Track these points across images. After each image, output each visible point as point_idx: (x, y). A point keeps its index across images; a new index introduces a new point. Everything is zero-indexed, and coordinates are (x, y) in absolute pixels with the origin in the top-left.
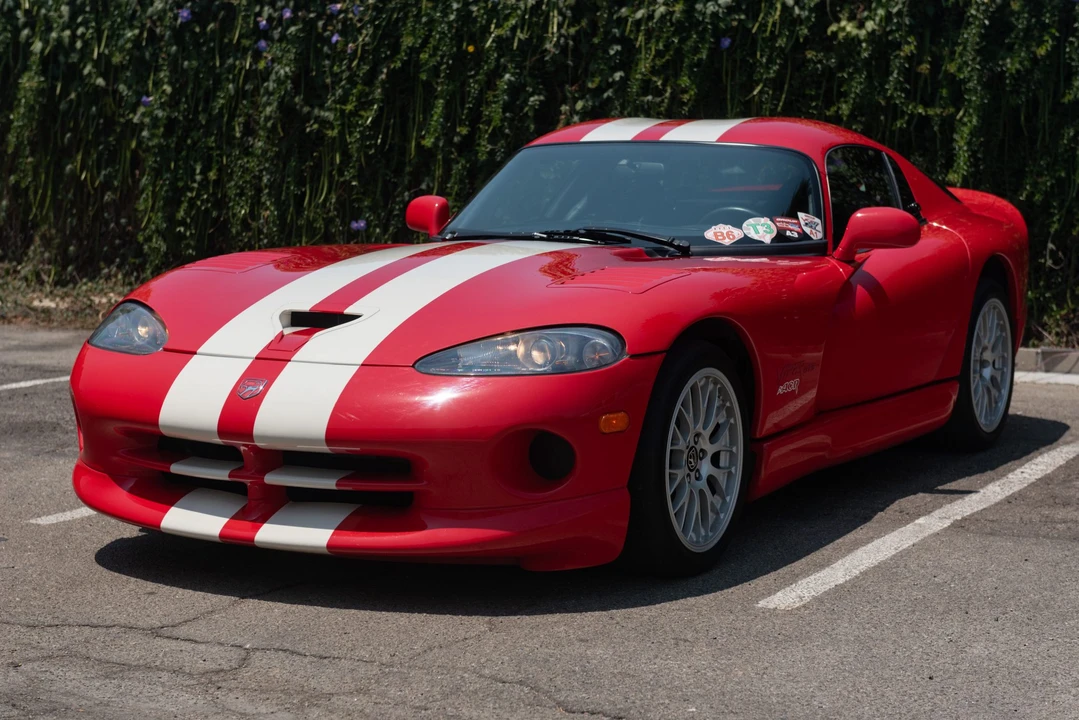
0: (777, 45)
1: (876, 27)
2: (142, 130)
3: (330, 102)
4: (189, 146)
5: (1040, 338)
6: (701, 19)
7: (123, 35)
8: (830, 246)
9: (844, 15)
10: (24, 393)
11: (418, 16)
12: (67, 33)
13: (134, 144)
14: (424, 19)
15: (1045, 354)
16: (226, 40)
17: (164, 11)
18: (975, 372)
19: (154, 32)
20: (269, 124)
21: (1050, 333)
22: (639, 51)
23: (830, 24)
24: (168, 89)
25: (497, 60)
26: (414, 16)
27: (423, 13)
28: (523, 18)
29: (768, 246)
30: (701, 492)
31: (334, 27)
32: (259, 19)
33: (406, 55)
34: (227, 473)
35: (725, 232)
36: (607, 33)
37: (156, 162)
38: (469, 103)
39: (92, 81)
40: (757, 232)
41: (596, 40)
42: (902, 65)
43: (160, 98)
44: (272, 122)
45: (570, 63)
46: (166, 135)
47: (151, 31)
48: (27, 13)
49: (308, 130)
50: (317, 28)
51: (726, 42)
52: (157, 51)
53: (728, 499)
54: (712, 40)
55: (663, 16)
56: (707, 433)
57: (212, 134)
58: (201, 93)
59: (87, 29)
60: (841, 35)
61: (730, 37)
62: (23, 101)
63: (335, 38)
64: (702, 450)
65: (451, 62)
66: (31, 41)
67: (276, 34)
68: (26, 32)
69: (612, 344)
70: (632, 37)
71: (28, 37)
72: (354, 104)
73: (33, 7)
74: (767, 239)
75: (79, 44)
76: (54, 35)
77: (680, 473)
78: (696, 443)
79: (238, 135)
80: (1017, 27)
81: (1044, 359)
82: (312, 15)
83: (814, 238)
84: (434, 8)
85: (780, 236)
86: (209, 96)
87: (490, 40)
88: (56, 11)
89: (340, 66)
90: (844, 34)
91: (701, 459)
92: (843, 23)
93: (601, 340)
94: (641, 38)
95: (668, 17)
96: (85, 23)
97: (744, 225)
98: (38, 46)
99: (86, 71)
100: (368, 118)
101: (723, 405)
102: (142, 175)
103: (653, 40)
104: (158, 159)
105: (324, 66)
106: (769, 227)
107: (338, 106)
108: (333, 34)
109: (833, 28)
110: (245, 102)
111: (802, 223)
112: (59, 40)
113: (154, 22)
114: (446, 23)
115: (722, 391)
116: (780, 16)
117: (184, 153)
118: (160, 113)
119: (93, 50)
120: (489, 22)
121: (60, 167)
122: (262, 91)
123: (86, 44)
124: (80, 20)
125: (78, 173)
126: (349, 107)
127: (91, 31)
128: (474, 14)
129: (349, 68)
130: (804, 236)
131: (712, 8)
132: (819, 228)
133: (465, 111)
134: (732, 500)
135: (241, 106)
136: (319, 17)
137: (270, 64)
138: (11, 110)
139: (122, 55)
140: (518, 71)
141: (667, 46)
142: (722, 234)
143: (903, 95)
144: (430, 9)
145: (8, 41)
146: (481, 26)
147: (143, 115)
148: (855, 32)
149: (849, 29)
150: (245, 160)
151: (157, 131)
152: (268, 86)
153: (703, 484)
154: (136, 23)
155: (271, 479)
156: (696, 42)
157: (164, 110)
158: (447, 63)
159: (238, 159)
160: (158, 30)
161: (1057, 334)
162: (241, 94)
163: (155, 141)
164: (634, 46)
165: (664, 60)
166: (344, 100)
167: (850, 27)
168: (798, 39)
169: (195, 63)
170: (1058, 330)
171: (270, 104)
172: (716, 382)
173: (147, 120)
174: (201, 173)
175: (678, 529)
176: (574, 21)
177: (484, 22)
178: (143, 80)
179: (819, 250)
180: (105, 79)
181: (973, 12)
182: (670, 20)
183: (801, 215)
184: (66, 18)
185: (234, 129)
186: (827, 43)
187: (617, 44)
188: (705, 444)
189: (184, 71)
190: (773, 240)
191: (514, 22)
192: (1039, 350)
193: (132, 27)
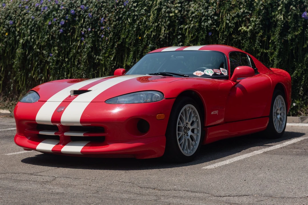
0: (224, 34)
1: (252, 28)
2: (50, 63)
3: (101, 54)
4: (63, 68)
5: (300, 114)
6: (203, 27)
7: (45, 37)
8: (230, 77)
9: (243, 25)
10: (12, 130)
11: (125, 29)
12: (29, 37)
13: (48, 68)
14: (127, 30)
15: (301, 118)
16: (73, 38)
17: (56, 30)
18: (274, 116)
19: (53, 36)
20: (85, 61)
21: (303, 113)
22: (186, 37)
23: (239, 28)
24: (57, 52)
25: (147, 41)
26: (124, 29)
27: (127, 28)
28: (154, 29)
29: (211, 76)
30: (188, 139)
31: (102, 33)
32: (82, 32)
33: (122, 40)
34: (54, 133)
35: (199, 73)
36: (177, 32)
37: (54, 72)
38: (140, 53)
39: (36, 50)
40: (208, 73)
41: (174, 34)
42: (259, 38)
43: (55, 54)
44: (85, 60)
45: (167, 41)
46: (56, 65)
47: (52, 36)
48: (18, 32)
49: (95, 62)
50: (97, 33)
51: (210, 34)
52: (54, 42)
53: (197, 142)
54: (206, 33)
55: (193, 27)
56: (190, 123)
57: (69, 64)
58: (66, 53)
59: (35, 36)
60: (242, 30)
61: (211, 32)
62: (17, 56)
63: (102, 36)
64: (188, 128)
65: (134, 42)
66: (19, 40)
67: (86, 36)
68: (18, 37)
69: (160, 95)
70: (184, 33)
71: (19, 39)
72: (108, 54)
73: (20, 30)
74: (211, 75)
75: (32, 40)
76: (26, 38)
77: (181, 133)
78: (187, 126)
79: (76, 64)
80: (291, 27)
81: (301, 119)
82: (96, 30)
83: (225, 75)
84: (130, 27)
85: (215, 74)
86: (68, 53)
87: (145, 35)
88: (26, 31)
89: (104, 44)
90: (243, 30)
91: (188, 130)
92: (243, 27)
93: (157, 94)
94: (187, 33)
95: (194, 27)
96: (34, 34)
97: (205, 71)
98: (21, 41)
99: (34, 48)
100: (112, 58)
101: (195, 116)
102: (50, 76)
103: (190, 34)
104: (54, 71)
105: (100, 44)
106: (212, 71)
107: (104, 55)
108: (102, 35)
109: (240, 28)
110: (78, 55)
111: (221, 71)
112: (27, 40)
113: (53, 33)
114: (133, 31)
115: (194, 112)
116: (225, 26)
117: (61, 70)
118: (55, 59)
119: (36, 42)
120: (145, 30)
121: (27, 75)
122: (83, 51)
123: (35, 40)
124: (33, 33)
125: (32, 76)
126: (106, 55)
127: (36, 36)
128: (141, 28)
129: (107, 44)
130: (222, 74)
131: (206, 24)
132: (226, 72)
133: (139, 55)
134: (198, 143)
135: (77, 56)
136: (98, 30)
137: (85, 44)
138: (14, 59)
139: (44, 43)
140: (153, 44)
141: (194, 35)
142: (198, 73)
143: (259, 47)
144: (129, 27)
145: (13, 40)
146: (142, 32)
147: (50, 59)
148: (246, 29)
149: (244, 29)
150: (78, 71)
151: (54, 64)
152: (84, 50)
153: (189, 137)
154: (48, 34)
155: (66, 134)
156: (202, 34)
157: (56, 58)
158: (133, 42)
159: (76, 71)
160: (54, 36)
161: (306, 113)
162: (77, 52)
163: (54, 66)
164: (185, 36)
165: (193, 39)
166: (105, 53)
167: (245, 28)
168: (230, 32)
169: (64, 45)
170: (306, 112)
171: (85, 55)
172: (192, 109)
173: (51, 61)
174: (66, 75)
175: (181, 149)
176: (169, 29)
177: (143, 30)
178: (50, 50)
179: (226, 78)
180: (39, 49)
181: (279, 23)
182: (195, 28)
183: (221, 68)
184: (29, 33)
185: (75, 62)
186: (238, 33)
187: (180, 35)
188: (189, 126)
189: (61, 47)
190: (213, 75)
191: (152, 30)
192: (300, 117)
193: (47, 35)
